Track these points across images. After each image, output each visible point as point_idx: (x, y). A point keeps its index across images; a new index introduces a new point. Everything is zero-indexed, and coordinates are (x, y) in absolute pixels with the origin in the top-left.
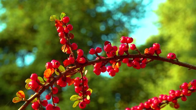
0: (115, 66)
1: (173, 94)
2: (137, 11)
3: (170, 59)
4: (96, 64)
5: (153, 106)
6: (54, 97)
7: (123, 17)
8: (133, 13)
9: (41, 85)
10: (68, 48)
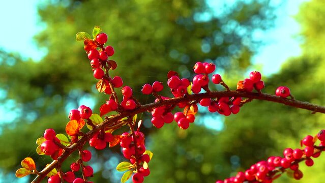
0: (187, 111)
1: (289, 155)
2: (263, 18)
3: (279, 97)
4: (154, 110)
5: (259, 177)
6: (84, 166)
7: (239, 27)
8: (256, 21)
9: (63, 147)
10: (107, 85)
